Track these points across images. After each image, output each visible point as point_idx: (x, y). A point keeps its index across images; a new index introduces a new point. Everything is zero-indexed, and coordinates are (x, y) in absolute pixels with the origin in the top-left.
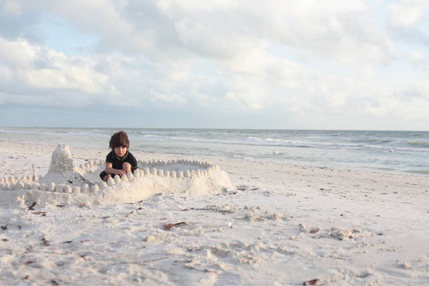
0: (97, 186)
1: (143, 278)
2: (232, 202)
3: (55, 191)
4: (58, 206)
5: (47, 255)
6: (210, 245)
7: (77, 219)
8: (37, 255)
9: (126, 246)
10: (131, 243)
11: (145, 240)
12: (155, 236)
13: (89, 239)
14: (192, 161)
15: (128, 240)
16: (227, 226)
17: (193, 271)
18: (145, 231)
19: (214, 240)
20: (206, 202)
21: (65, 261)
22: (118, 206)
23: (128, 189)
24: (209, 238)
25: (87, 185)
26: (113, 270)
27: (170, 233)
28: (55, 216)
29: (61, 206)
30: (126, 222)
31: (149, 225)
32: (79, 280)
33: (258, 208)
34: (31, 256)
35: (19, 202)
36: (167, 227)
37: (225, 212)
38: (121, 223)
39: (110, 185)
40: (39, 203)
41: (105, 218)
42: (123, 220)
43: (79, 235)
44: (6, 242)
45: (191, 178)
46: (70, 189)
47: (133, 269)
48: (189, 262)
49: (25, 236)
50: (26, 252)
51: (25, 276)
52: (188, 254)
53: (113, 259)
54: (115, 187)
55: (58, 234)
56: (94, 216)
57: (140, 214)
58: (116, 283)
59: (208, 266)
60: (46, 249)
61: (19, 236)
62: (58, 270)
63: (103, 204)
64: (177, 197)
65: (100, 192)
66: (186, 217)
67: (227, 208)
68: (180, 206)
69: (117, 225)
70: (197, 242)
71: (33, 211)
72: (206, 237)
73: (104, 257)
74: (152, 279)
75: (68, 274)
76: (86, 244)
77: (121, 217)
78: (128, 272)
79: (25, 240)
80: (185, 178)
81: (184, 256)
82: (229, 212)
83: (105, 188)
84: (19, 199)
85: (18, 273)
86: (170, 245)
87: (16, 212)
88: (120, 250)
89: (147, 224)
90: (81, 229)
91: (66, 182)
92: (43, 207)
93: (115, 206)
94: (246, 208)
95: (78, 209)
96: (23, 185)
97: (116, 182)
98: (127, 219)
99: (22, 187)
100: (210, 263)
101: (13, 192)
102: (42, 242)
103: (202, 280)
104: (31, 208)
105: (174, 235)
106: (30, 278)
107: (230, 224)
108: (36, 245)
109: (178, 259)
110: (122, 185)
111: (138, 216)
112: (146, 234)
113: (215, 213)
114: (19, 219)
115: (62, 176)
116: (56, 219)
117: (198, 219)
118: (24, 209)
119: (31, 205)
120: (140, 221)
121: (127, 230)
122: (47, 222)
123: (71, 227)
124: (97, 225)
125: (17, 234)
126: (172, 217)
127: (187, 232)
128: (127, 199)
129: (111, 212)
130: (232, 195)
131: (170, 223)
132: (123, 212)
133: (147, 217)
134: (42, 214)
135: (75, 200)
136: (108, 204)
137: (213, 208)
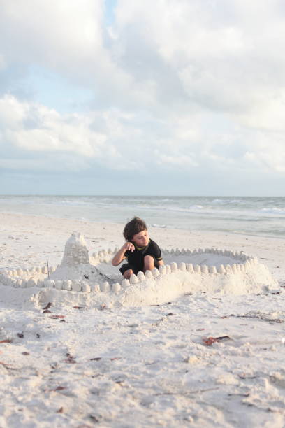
0: (118, 284)
1: (195, 417)
2: (277, 305)
3: (72, 289)
4: (75, 307)
5: (76, 377)
6: (265, 372)
7: (101, 326)
8: (67, 378)
9: (165, 368)
10: (171, 364)
11: (186, 361)
12: (197, 356)
13: (119, 355)
14: (223, 251)
15: (166, 360)
16: (280, 342)
17: (253, 409)
18: (182, 347)
19: (268, 362)
20: (246, 304)
21: (99, 387)
22: (144, 309)
23: (154, 289)
24: (261, 359)
25: (107, 283)
26: (157, 403)
27: (215, 351)
28: (75, 323)
29: (79, 308)
30: (157, 333)
31: (186, 339)
32: (121, 417)
34: (59, 379)
35: (33, 303)
36: (208, 342)
37: (273, 320)
38: (153, 334)
39: (132, 283)
40: (54, 304)
41: (131, 326)
42: (155, 330)
44: (28, 356)
45: (225, 274)
46: (88, 289)
47: (181, 403)
48: (247, 396)
49: (46, 348)
50: (52, 372)
51: (60, 407)
52: (242, 384)
53: (154, 388)
54: (139, 286)
55: (83, 347)
56: (119, 324)
57: (171, 322)
58: (165, 423)
59: (270, 403)
60: (73, 368)
61: (40, 348)
62: (94, 401)
63: (127, 305)
64: (211, 300)
65: (122, 292)
66: (227, 328)
67: (275, 316)
68: (216, 311)
69: (148, 337)
70: (248, 366)
71: (49, 315)
72: (258, 359)
73: (143, 383)
74: (205, 418)
75: (107, 408)
76: (117, 363)
77: (150, 326)
78: (175, 407)
79: (48, 354)
80: (219, 274)
81: (237, 386)
82: (278, 321)
83: (128, 287)
84: (32, 298)
85: (51, 404)
86: (216, 369)
87: (31, 315)
88: (159, 374)
89: (183, 336)
90: (109, 341)
91: (81, 278)
92: (60, 309)
93: (140, 308)
95: (99, 311)
96: (36, 282)
97: (140, 279)
98: (158, 328)
99: (34, 284)
100: (272, 398)
101: (25, 289)
102: (67, 358)
103: (268, 423)
104: (46, 310)
105: (219, 355)
106: (65, 410)
107: (283, 340)
108: (61, 362)
109: (232, 392)
110: (147, 283)
111: (170, 324)
112: (185, 351)
113: (260, 322)
114: (36, 325)
115: (78, 270)
116: (77, 326)
117: (243, 331)
118: (39, 311)
119: (45, 306)
120: (173, 331)
121: (161, 344)
122: (68, 330)
123: (96, 339)
124: (126, 337)
125: (38, 345)
126: (210, 327)
127: (233, 351)
128: (153, 299)
129: (137, 318)
130: (276, 296)
131: (211, 336)
132: (151, 318)
133: (181, 326)
134: (60, 319)
135: (94, 300)
136: (131, 306)
137: (258, 315)
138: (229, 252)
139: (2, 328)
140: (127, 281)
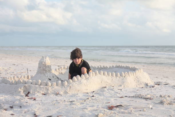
0: (66, 82)
2: (151, 92)
3: (41, 85)
4: (43, 94)
7: (55, 102)
11: (97, 116)
12: (103, 113)
13: (62, 114)
14: (125, 66)
15: (86, 116)
16: (149, 107)
18: (96, 110)
19: (141, 116)
20: (135, 92)
22: (79, 95)
23: (85, 84)
25: (60, 82)
27: (113, 111)
29: (45, 94)
31: (99, 107)
33: (169, 96)
35: (20, 92)
36: (111, 108)
37: (148, 98)
38: (82, 105)
39: (74, 81)
40: (31, 92)
41: (71, 102)
42: (83, 104)
43: (56, 112)
44: (13, 116)
46: (50, 84)
49: (24, 112)
54: (77, 82)
55: (44, 112)
56: (64, 101)
57: (93, 99)
63: (70, 93)
64: (116, 89)
65: (68, 86)
66: (122, 102)
67: (149, 96)
68: (118, 95)
69: (79, 106)
71: (28, 97)
72: (136, 115)
77: (81, 101)
80: (121, 77)
82: (150, 99)
83: (71, 83)
84: (19, 90)
87: (18, 97)
89: (98, 106)
90: (58, 108)
91: (47, 80)
92: (35, 95)
93: (78, 94)
94: (161, 96)
95: (55, 96)
96: (22, 81)
97: (78, 79)
98: (85, 102)
99: (21, 82)
101: (16, 85)
102: (34, 116)
104: (27, 95)
105: (115, 113)
107: (151, 107)
110: (82, 81)
111: (92, 101)
112: (97, 112)
113: (140, 99)
114: (20, 102)
115: (45, 76)
116: (42, 102)
117: (130, 103)
118: (23, 96)
119: (26, 94)
120: (93, 104)
121: (85, 109)
122: (36, 104)
124: (67, 106)
125: (19, 111)
126: (113, 102)
127: (123, 111)
128: (85, 90)
129: (75, 98)
130: (151, 88)
131: (113, 105)
132: (82, 98)
133: (98, 101)
134: (33, 99)
135: (53, 91)
136: (73, 93)
137: (140, 96)
138: (128, 66)
139: (2, 104)
140: (71, 80)
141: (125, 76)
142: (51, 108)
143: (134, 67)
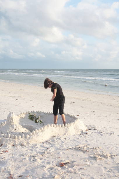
0: (28, 135)
2: (86, 141)
3: (10, 138)
7: (22, 157)
11: (54, 178)
12: (58, 174)
13: (29, 174)
14: (67, 114)
15: (46, 177)
16: (87, 164)
18: (52, 169)
20: (75, 141)
23: (41, 136)
25: (24, 135)
27: (63, 170)
28: (12, 155)
29: (13, 145)
30: (43, 160)
31: (54, 164)
37: (85, 151)
38: (41, 161)
39: (33, 134)
40: (4, 144)
41: (33, 157)
46: (17, 137)
49: (2, 171)
54: (36, 135)
55: (16, 170)
57: (48, 153)
64: (62, 138)
65: (29, 138)
68: (64, 145)
69: (40, 163)
71: (2, 151)
72: (79, 175)
77: (40, 156)
79: (3, 174)
80: (65, 127)
82: (87, 151)
83: (32, 136)
89: (53, 162)
91: (14, 130)
92: (6, 147)
93: (36, 145)
94: (94, 148)
98: (43, 158)
105: (65, 173)
108: (7, 178)
110: (39, 134)
111: (47, 155)
113: (80, 152)
115: (12, 127)
116: (13, 157)
117: (74, 158)
119: (0, 145)
120: (49, 159)
121: (44, 167)
123: (20, 164)
126: (62, 156)
127: (70, 170)
128: (41, 140)
129: (35, 150)
130: (86, 135)
131: (62, 162)
132: (40, 151)
133: (51, 156)
136: (33, 143)
137: (79, 148)
138: (69, 115)
140: (31, 134)
141: (68, 127)
142: (21, 166)
143: (73, 116)
